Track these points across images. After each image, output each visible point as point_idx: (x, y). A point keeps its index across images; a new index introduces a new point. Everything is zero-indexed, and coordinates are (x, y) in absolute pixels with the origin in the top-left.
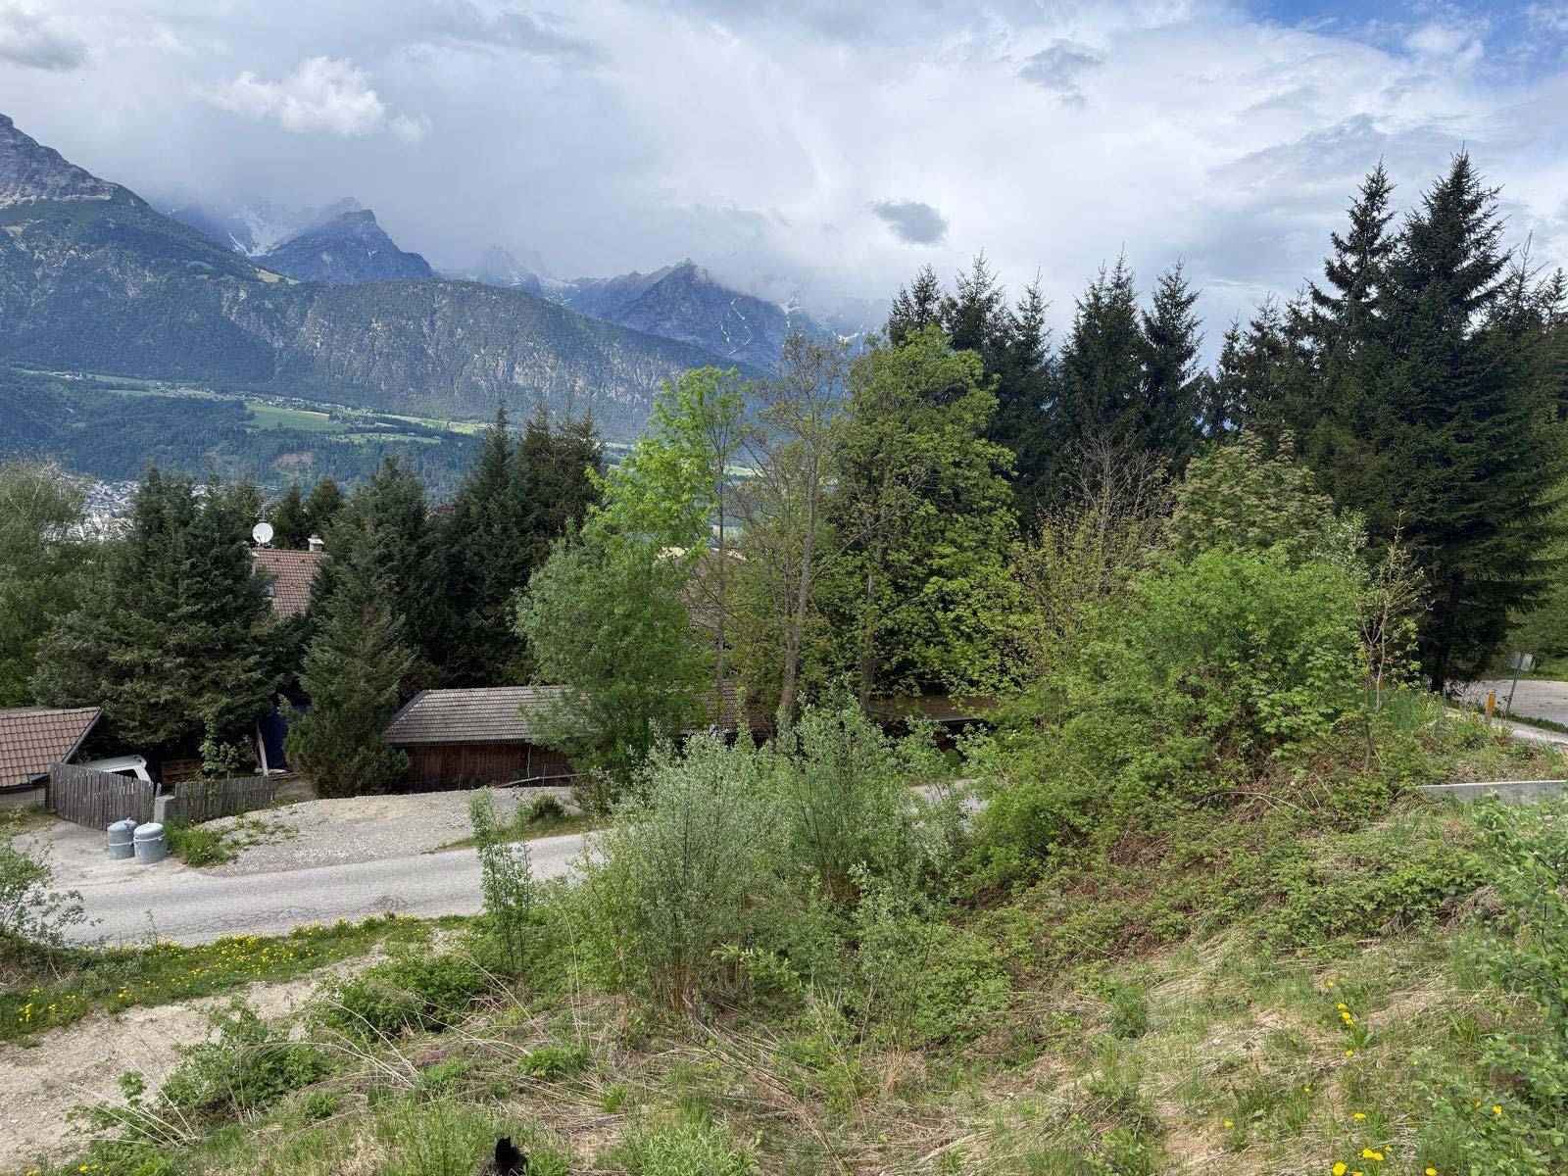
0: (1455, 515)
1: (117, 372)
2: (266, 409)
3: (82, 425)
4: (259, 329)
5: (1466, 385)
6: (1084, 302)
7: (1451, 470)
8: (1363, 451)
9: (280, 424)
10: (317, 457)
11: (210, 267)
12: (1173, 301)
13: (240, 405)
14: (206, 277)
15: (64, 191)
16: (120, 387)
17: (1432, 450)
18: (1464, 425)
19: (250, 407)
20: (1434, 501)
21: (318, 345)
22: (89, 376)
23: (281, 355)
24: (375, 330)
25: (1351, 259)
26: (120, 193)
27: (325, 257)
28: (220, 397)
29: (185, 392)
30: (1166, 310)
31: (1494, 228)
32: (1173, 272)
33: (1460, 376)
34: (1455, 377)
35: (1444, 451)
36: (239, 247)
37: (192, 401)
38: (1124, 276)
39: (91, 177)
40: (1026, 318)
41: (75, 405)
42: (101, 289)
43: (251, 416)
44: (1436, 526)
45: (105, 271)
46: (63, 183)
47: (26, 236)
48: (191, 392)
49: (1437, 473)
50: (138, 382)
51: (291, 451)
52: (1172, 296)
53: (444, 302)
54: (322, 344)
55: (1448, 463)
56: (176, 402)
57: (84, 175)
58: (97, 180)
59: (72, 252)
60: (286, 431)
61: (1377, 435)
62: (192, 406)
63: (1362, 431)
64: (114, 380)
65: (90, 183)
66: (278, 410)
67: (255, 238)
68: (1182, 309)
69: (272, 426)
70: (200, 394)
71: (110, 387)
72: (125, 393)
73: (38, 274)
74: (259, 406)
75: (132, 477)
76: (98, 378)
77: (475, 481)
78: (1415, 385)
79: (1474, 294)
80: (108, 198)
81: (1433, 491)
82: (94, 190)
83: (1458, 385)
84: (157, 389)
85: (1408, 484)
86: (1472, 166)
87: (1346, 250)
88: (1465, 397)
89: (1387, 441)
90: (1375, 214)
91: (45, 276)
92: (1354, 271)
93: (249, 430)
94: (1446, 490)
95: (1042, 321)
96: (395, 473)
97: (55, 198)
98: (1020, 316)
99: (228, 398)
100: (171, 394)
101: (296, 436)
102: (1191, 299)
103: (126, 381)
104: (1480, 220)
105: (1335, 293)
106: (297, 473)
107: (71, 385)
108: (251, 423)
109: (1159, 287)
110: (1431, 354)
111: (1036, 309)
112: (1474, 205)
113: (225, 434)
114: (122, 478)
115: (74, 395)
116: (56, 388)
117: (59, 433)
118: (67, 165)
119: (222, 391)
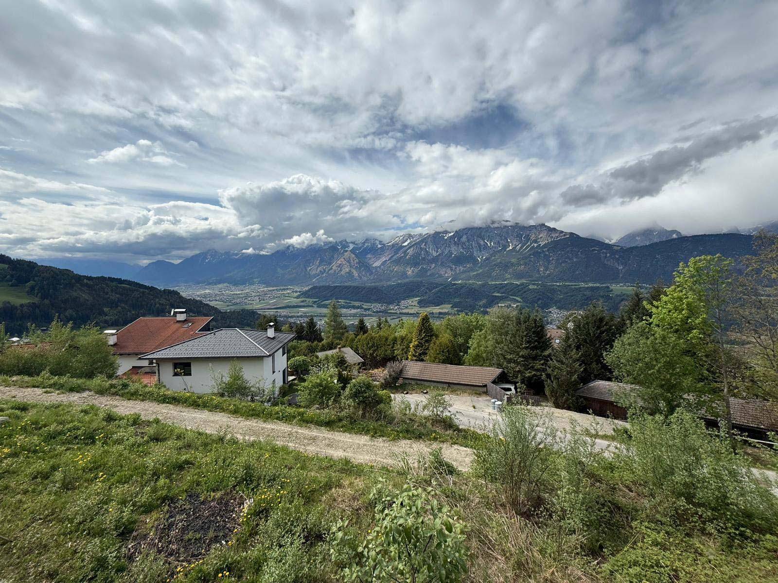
1: (571, 281)
2: (617, 288)
4: (614, 264)
9: (622, 292)
11: (598, 249)
13: (608, 287)
14: (596, 252)
15: (557, 237)
16: (572, 285)
19: (611, 288)
22: (564, 283)
23: (621, 271)
26: (572, 234)
27: (637, 238)
28: (601, 285)
29: (590, 285)
36: (607, 241)
37: (592, 287)
43: (612, 290)
47: (548, 250)
48: (592, 285)
50: (577, 283)
56: (587, 288)
57: (562, 232)
60: (624, 294)
62: (592, 289)
64: (570, 284)
65: (564, 234)
66: (621, 288)
69: (619, 293)
70: (595, 285)
71: (569, 286)
72: (573, 287)
73: (551, 259)
74: (613, 287)
76: (566, 283)
82: (564, 235)
84: (583, 285)
91: (553, 259)
93: (611, 295)
99: (604, 285)
100: (586, 286)
101: (627, 296)
107: (559, 286)
108: (612, 293)
113: (603, 297)
115: (560, 288)
116: (555, 287)
117: (556, 299)
118: (558, 230)
119: (603, 284)
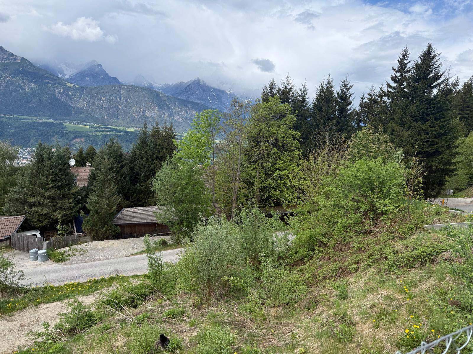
0: (430, 149)
1: (23, 115)
2: (70, 125)
3: (13, 131)
4: (67, 100)
5: (432, 111)
6: (319, 88)
7: (428, 136)
8: (402, 131)
9: (74, 130)
10: (86, 139)
11: (52, 82)
12: (345, 88)
13: (62, 124)
14: (50, 85)
15: (6, 59)
16: (24, 119)
17: (423, 130)
18: (432, 123)
19: (65, 124)
20: (424, 145)
21: (85, 105)
22: (15, 116)
23: (74, 109)
24: (103, 100)
25: (398, 75)
26: (23, 59)
27: (87, 78)
28: (55, 122)
29: (45, 120)
30: (343, 90)
31: (440, 64)
32: (345, 79)
33: (431, 108)
34: (429, 108)
35: (426, 130)
36: (60, 76)
37: (46, 123)
38: (330, 81)
39: (14, 55)
40: (302, 93)
41: (11, 125)
42: (18, 89)
43: (65, 127)
44: (424, 152)
45: (19, 83)
46: (5, 57)
48: (47, 120)
49: (424, 136)
50: (30, 117)
51: (78, 137)
52: (345, 86)
53: (124, 92)
54: (87, 105)
55: (428, 134)
56: (42, 123)
57: (12, 54)
58: (16, 56)
59: (9, 78)
60: (76, 132)
61: (407, 126)
62: (47, 125)
63: (402, 125)
64: (23, 117)
65: (14, 57)
66: (74, 125)
67: (66, 73)
68: (348, 90)
69: (72, 130)
70: (49, 121)
71: (21, 119)
72: (26, 121)
74: (67, 124)
75: (29, 147)
76: (18, 116)
77: (137, 145)
78: (417, 111)
79: (434, 84)
80: (19, 61)
81: (423, 142)
82: (15, 59)
83: (430, 111)
84: (36, 119)
85: (416, 140)
86: (433, 47)
87: (397, 72)
88: (432, 114)
89: (409, 128)
90: (405, 61)
92: (399, 78)
93: (65, 132)
94: (427, 141)
95: (306, 94)
96: (113, 143)
97: (3, 62)
98: (300, 93)
99: (58, 122)
100: (40, 121)
101: (79, 133)
102: (351, 87)
103: (26, 117)
104: (435, 62)
105: (394, 85)
106: (80, 145)
107: (10, 118)
108: (65, 129)
109: (341, 84)
110: (422, 102)
111: (305, 91)
112: (433, 58)
113: (57, 133)
114: (26, 147)
115: (10, 122)
116: (5, 120)
117: (6, 133)
118: (6, 51)
119: (56, 120)
